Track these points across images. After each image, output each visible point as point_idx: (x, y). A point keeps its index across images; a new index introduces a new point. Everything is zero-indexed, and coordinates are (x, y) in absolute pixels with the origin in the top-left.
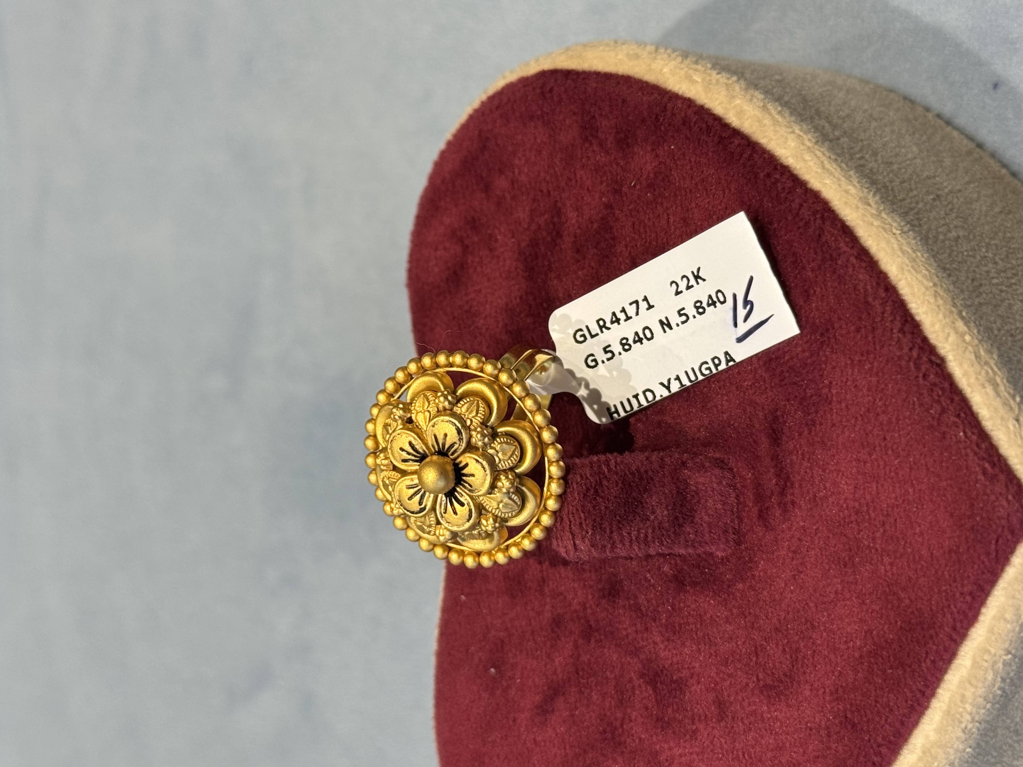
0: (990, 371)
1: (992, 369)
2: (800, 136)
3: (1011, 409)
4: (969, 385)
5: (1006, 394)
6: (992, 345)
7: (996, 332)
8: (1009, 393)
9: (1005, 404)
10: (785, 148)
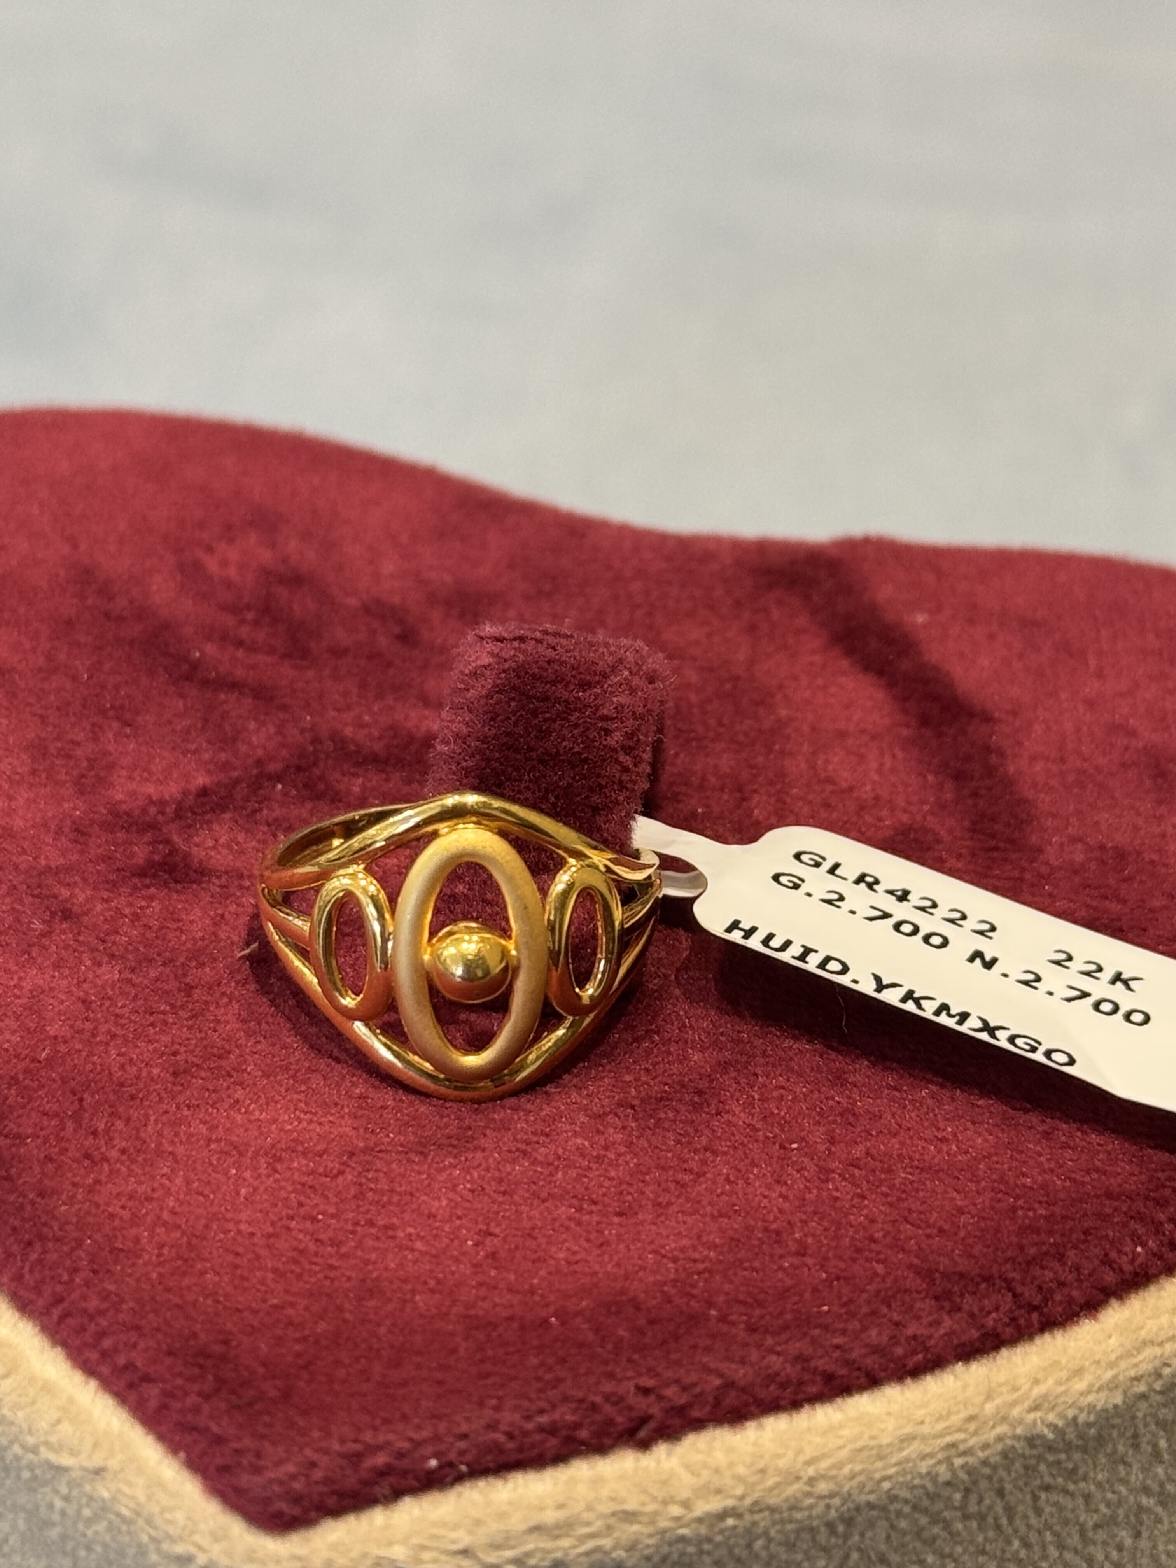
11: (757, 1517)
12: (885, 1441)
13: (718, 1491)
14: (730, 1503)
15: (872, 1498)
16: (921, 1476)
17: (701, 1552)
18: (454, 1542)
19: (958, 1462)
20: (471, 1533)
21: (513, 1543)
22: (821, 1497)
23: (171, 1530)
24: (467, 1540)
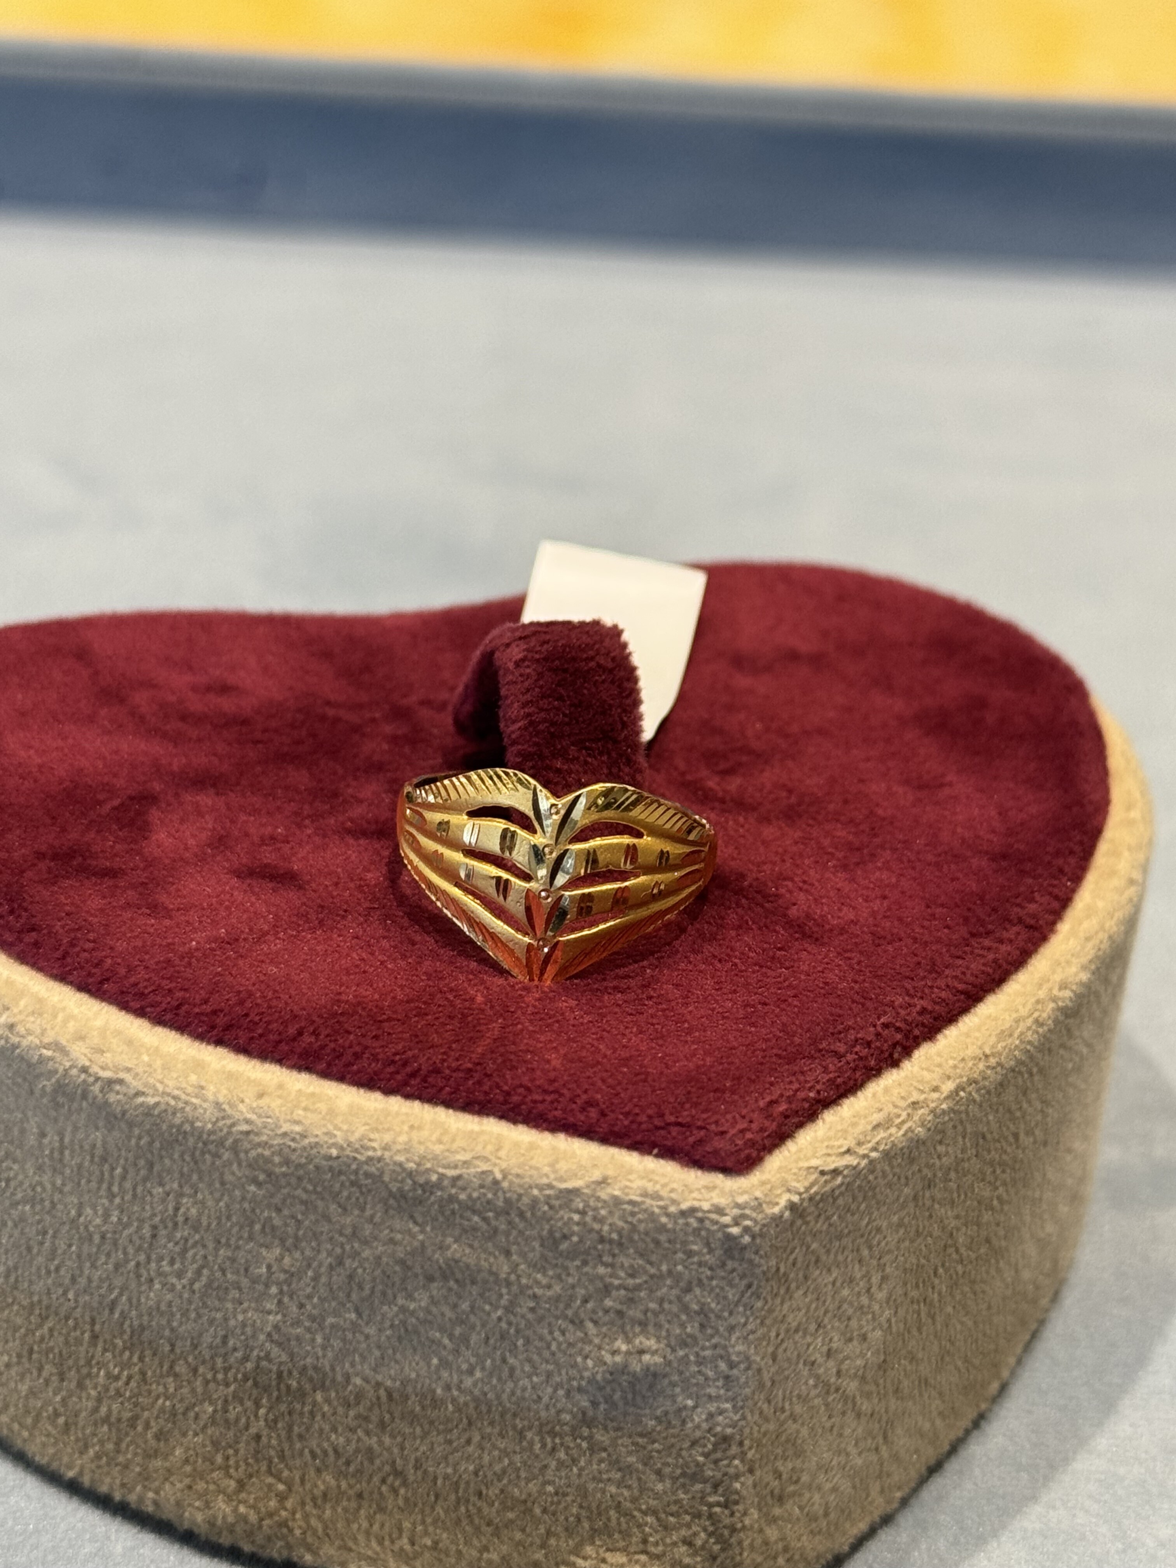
1: (903, 1122)
5: (878, 1138)
6: (929, 1130)
7: (939, 1148)
8: (877, 1143)
9: (865, 1137)
10: (1092, 898)
11: (970, 1088)
12: (1007, 1025)
13: (949, 1078)
14: (958, 1081)
15: (1012, 1063)
16: (1029, 1042)
17: (951, 1119)
18: (839, 1146)
19: (1041, 1030)
20: (844, 1139)
21: (868, 1138)
22: (994, 1068)
23: (673, 1196)
24: (845, 1144)
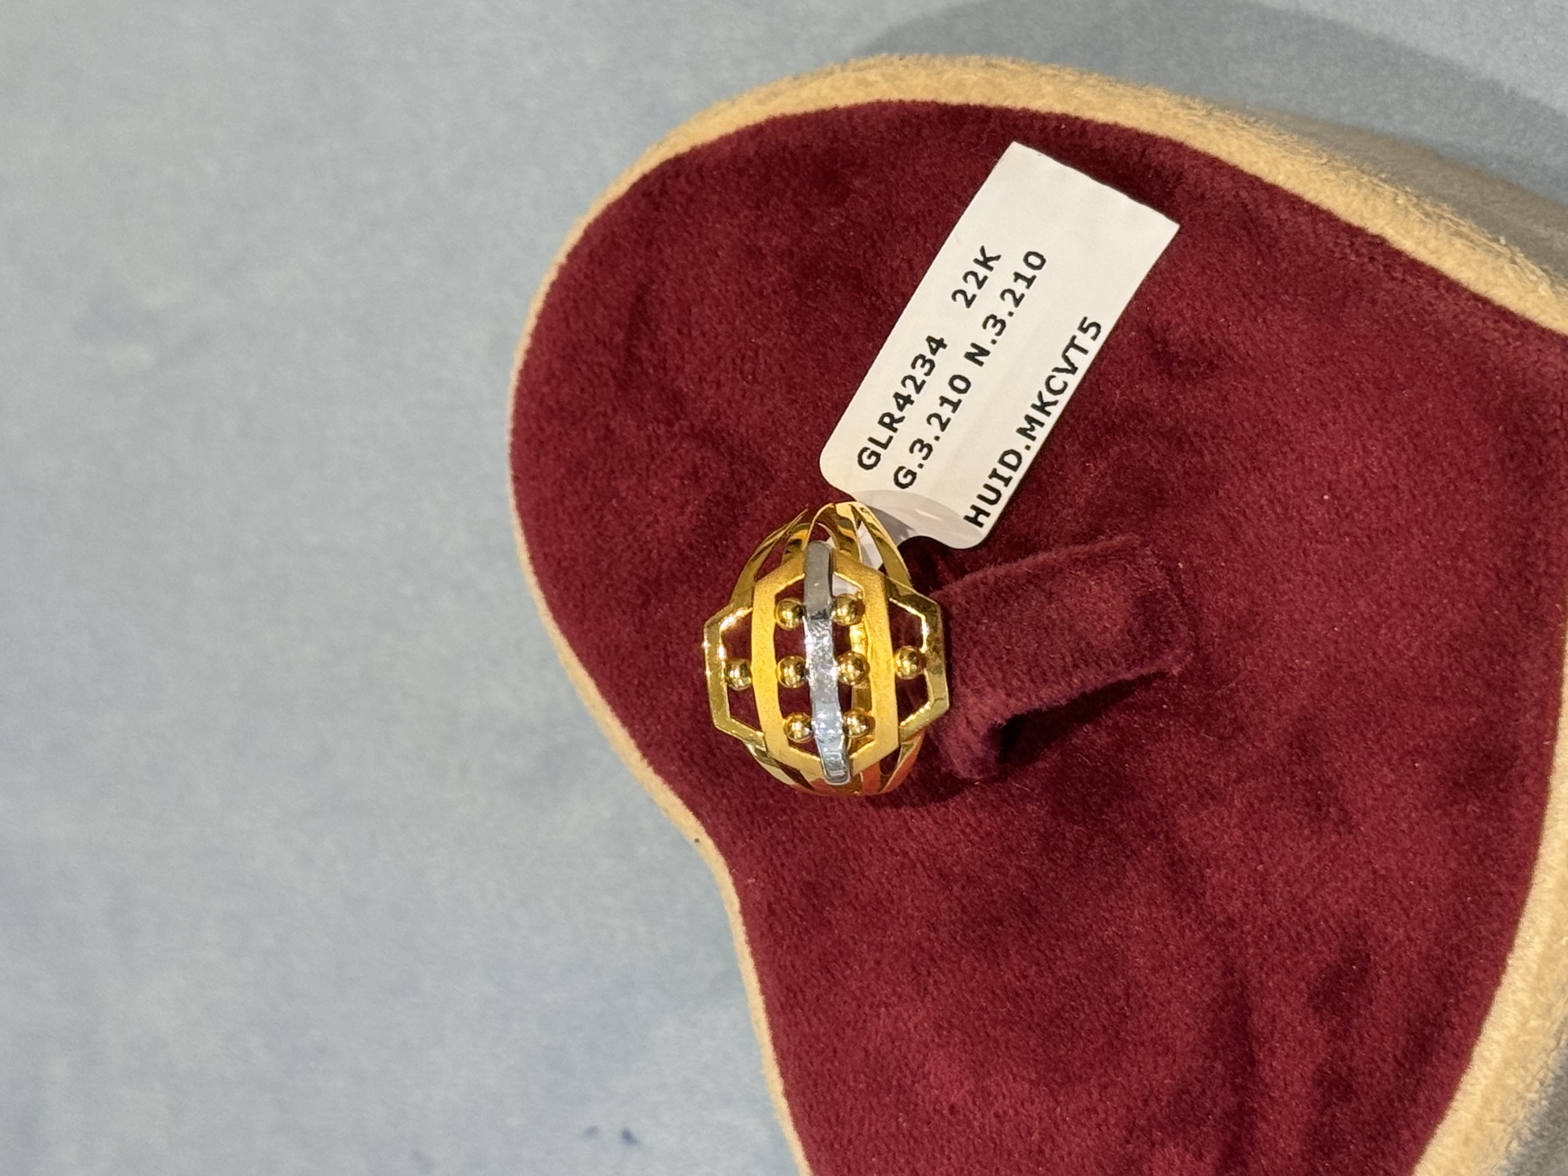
0: (1450, 224)
1: (1451, 220)
2: (1055, 76)
3: (1499, 255)
4: (1433, 253)
5: (1485, 240)
8: (1488, 239)
9: (1489, 251)
10: (1043, 96)
18: (1515, 271)
20: (1502, 268)
21: (1488, 248)
24: (1508, 267)
